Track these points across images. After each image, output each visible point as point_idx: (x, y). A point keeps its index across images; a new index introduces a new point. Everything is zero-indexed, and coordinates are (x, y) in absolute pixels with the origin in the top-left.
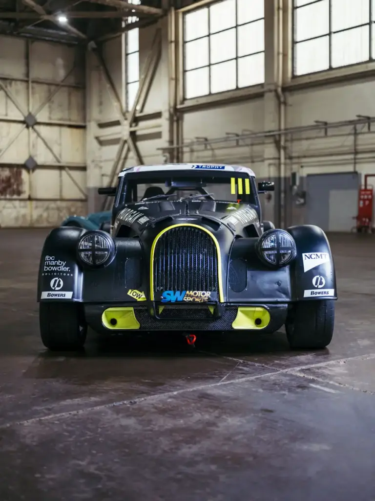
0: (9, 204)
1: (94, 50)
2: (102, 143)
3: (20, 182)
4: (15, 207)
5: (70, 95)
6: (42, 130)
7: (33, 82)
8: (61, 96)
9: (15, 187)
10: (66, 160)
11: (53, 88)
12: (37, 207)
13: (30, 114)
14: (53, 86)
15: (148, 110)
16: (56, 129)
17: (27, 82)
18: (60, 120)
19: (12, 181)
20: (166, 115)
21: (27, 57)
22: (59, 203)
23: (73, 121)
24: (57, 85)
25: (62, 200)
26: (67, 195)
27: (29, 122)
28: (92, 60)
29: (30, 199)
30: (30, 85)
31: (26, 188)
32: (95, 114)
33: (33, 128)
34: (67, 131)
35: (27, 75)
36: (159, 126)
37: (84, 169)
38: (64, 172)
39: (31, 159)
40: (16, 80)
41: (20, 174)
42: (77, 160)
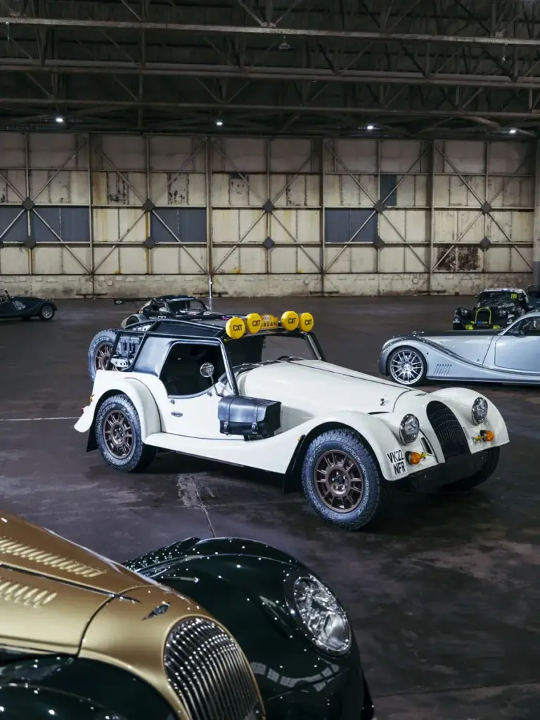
0: (467, 277)
3: (476, 258)
4: (471, 279)
5: (521, 184)
6: (496, 215)
7: (489, 176)
8: (513, 186)
9: (472, 262)
10: (515, 239)
11: (506, 178)
12: (489, 279)
13: (486, 202)
16: (508, 213)
17: (485, 176)
18: (511, 206)
19: (470, 257)
22: (507, 275)
23: (524, 206)
24: (511, 177)
25: (511, 272)
26: (515, 268)
27: (486, 209)
29: (484, 272)
30: (487, 178)
31: (480, 263)
33: (488, 213)
34: (517, 214)
35: (485, 171)
37: (531, 246)
38: (513, 249)
40: (475, 175)
41: (477, 250)
42: (525, 239)
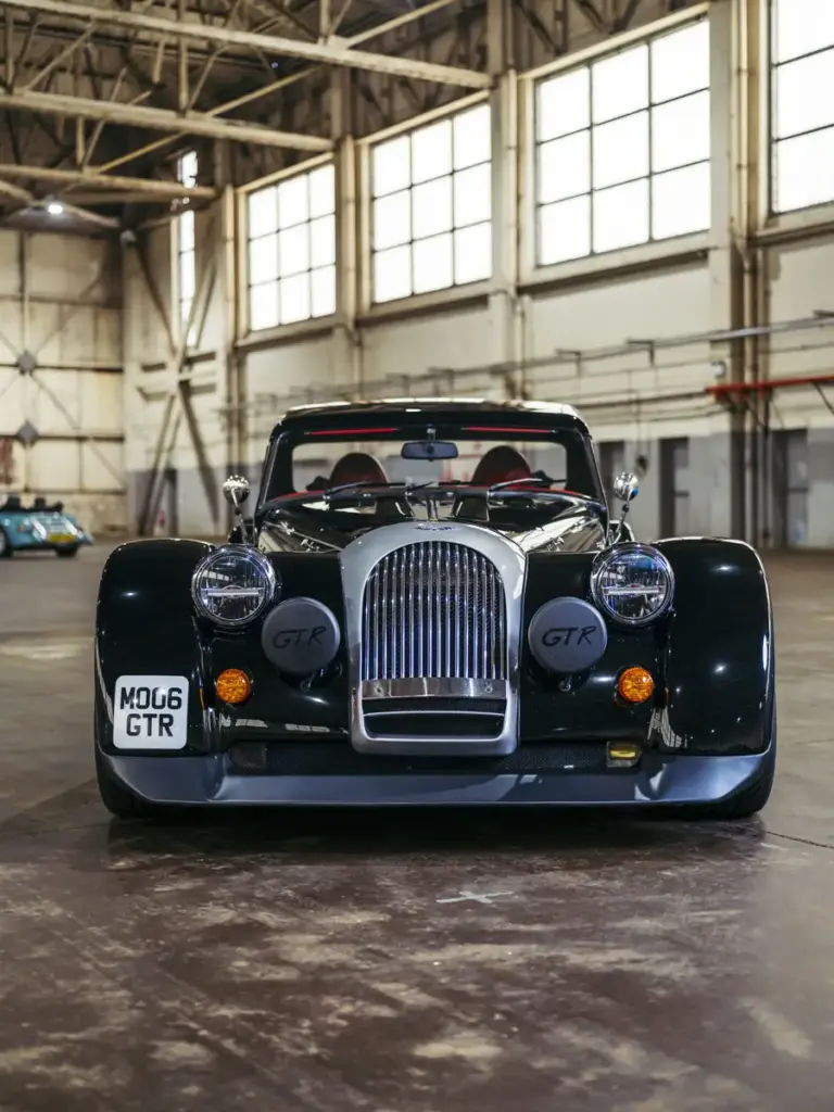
1: (130, 244)
2: (147, 397)
3: (9, 463)
5: (96, 318)
6: (51, 379)
7: (33, 299)
8: (82, 321)
9: (2, 471)
10: (90, 425)
11: (66, 308)
13: (26, 352)
14: (67, 305)
15: (205, 348)
16: (73, 375)
17: (22, 299)
18: (82, 359)
20: (221, 357)
21: (21, 258)
22: (76, 497)
23: (104, 361)
24: (73, 303)
25: (82, 491)
26: (92, 483)
27: (26, 366)
28: (132, 261)
29: (26, 490)
30: (27, 304)
31: (19, 472)
32: (137, 350)
33: (31, 374)
34: (91, 377)
35: (22, 289)
36: (212, 373)
37: (120, 439)
38: (87, 448)
39: (28, 426)
40: (2, 297)
41: (10, 449)
42: (109, 426)
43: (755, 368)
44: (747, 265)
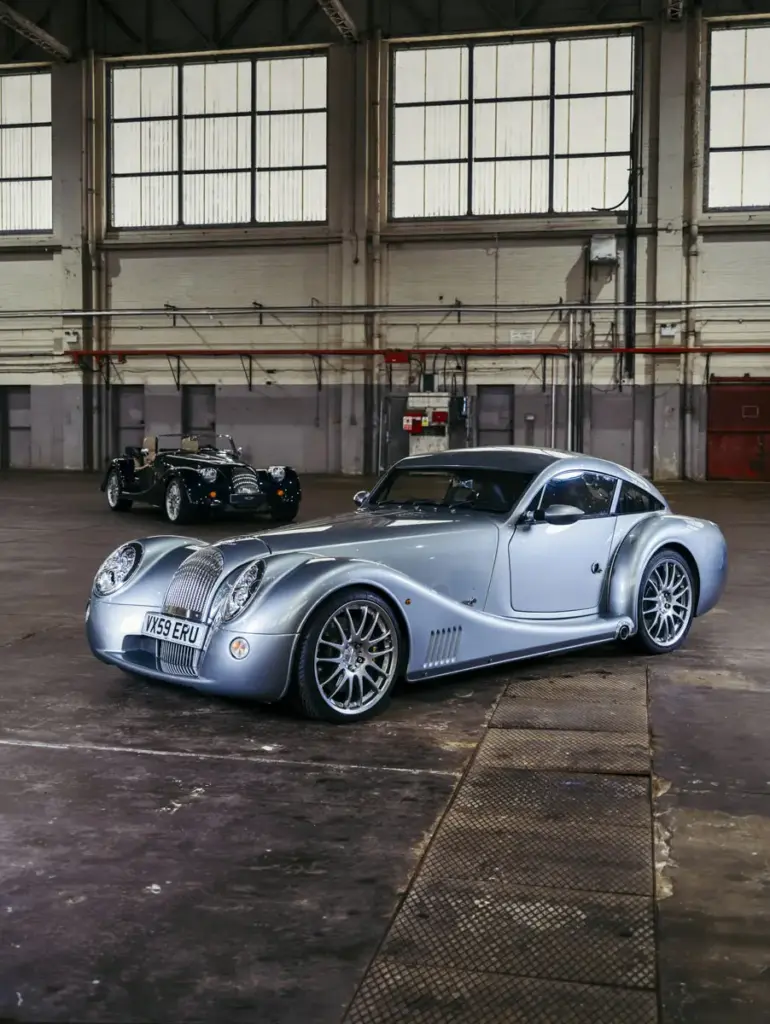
43: (100, 340)
44: (94, 264)
